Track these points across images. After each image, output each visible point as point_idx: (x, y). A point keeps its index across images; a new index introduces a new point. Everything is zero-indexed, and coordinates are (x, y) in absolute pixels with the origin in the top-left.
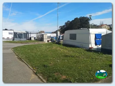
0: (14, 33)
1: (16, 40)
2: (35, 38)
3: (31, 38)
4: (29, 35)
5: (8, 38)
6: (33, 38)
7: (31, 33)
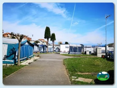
0: (70, 47)
1: (71, 53)
2: (90, 52)
3: (86, 52)
4: (85, 48)
5: (65, 52)
6: (89, 52)
7: (87, 46)
